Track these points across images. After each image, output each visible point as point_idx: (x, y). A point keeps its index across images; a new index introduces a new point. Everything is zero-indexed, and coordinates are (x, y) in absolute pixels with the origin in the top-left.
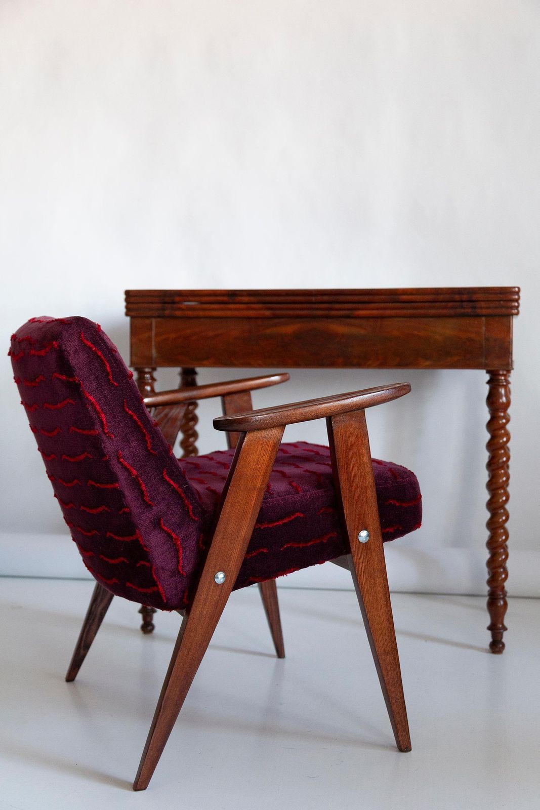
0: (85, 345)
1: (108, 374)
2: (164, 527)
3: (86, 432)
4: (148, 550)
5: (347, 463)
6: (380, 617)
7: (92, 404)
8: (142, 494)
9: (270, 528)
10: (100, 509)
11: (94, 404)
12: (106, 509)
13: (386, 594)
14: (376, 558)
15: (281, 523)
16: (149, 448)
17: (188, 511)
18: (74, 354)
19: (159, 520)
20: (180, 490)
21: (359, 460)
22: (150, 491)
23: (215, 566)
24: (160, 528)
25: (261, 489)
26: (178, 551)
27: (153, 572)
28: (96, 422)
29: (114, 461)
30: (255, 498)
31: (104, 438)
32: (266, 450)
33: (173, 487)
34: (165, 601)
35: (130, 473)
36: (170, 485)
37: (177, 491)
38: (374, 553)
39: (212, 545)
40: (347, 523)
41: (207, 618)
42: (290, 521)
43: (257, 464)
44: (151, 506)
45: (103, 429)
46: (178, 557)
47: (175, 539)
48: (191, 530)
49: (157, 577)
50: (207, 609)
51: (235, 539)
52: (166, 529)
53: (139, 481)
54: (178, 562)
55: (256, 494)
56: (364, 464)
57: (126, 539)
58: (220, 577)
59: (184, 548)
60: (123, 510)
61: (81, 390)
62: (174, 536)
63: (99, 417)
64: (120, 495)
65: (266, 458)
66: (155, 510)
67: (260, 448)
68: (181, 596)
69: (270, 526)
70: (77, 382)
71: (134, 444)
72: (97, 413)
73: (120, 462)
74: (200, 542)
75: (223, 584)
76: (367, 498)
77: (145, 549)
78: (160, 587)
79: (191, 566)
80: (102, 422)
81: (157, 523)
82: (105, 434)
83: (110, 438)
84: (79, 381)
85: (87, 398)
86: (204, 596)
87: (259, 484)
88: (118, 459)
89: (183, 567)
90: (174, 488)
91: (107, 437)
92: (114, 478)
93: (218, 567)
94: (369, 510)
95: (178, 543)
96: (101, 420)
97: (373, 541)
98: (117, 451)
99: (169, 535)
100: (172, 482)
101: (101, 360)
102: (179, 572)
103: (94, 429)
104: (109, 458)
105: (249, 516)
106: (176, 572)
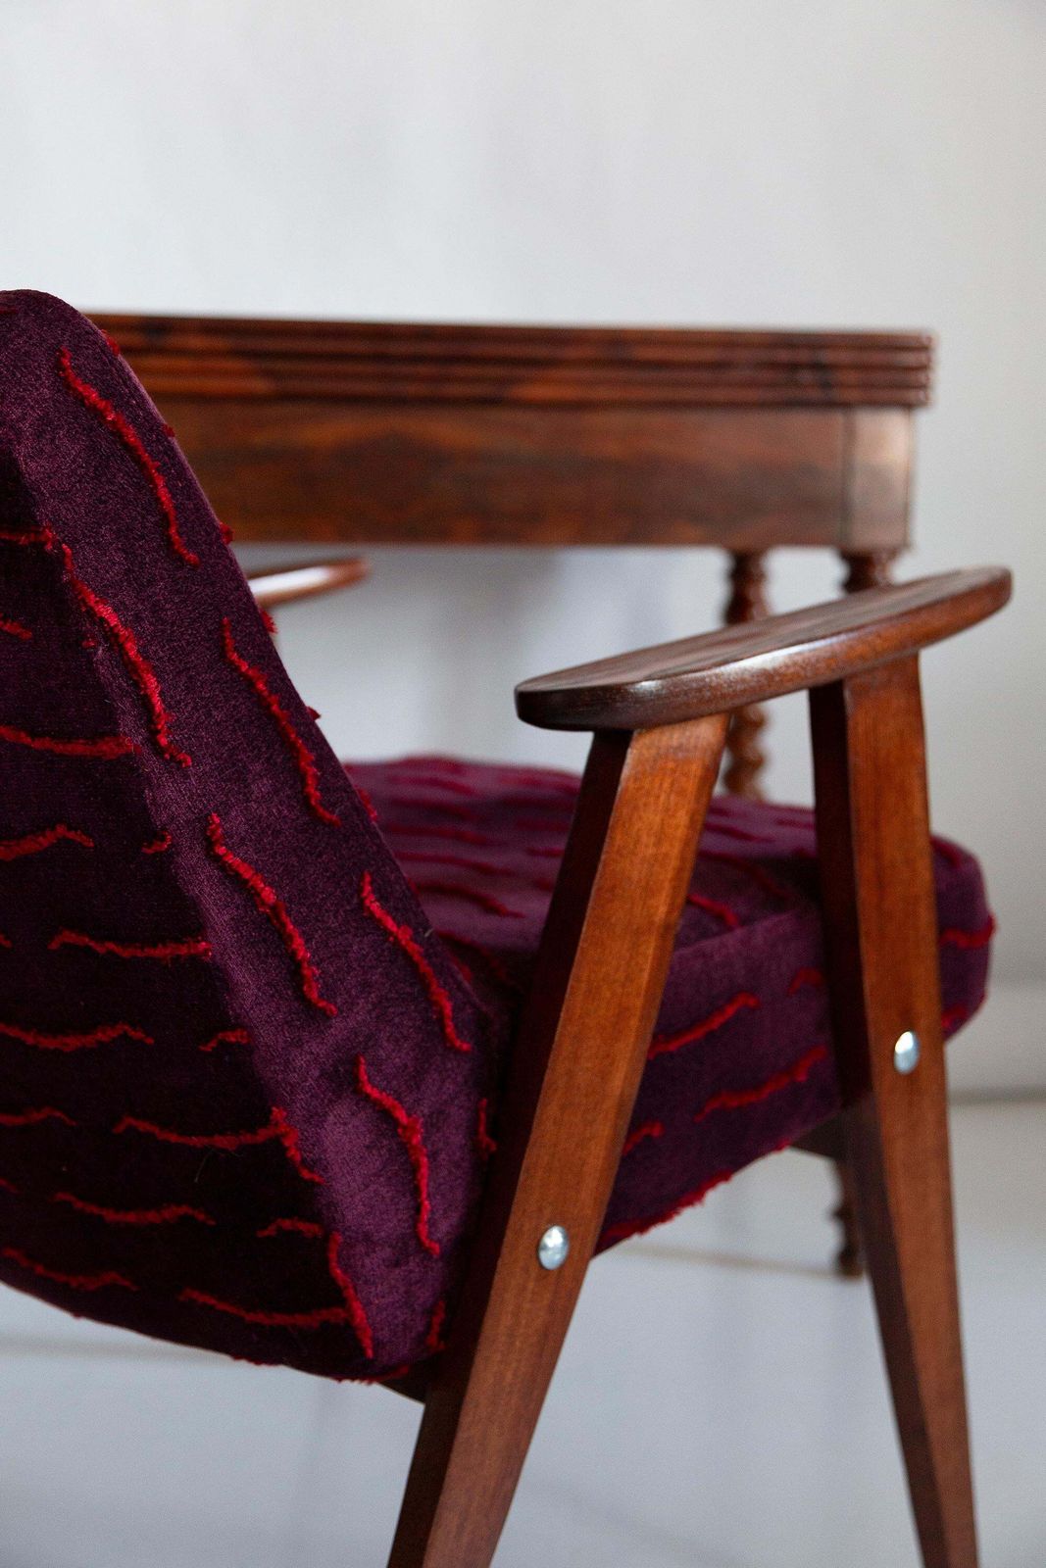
0: (81, 400)
1: (165, 516)
2: (368, 1089)
3: (79, 748)
4: (317, 1180)
7: (111, 638)
8: (294, 971)
10: (105, 1035)
11: (116, 636)
12: (137, 1034)
14: (931, 1115)
16: (314, 802)
17: (441, 1022)
18: (39, 435)
19: (355, 1062)
20: (414, 949)
22: (322, 960)
23: (540, 1210)
24: (356, 1093)
25: (667, 927)
26: (414, 1169)
27: (333, 1256)
28: (125, 705)
29: (191, 857)
31: (152, 766)
32: (682, 793)
33: (396, 938)
34: (370, 1353)
35: (252, 897)
36: (387, 933)
37: (405, 954)
38: (926, 1101)
39: (533, 1137)
41: (515, 1394)
42: (721, 1025)
43: (658, 843)
44: (326, 1016)
45: (153, 734)
46: (416, 1192)
47: (405, 1128)
48: (449, 1087)
49: (345, 1272)
50: (514, 1365)
51: (595, 1108)
52: (375, 1094)
53: (284, 925)
54: (418, 1209)
55: (653, 945)
57: (225, 1142)
58: (554, 1240)
59: (433, 1156)
60: (220, 1035)
61: (65, 578)
62: (401, 1115)
63: (136, 684)
64: (211, 979)
65: (682, 818)
66: (338, 1029)
67: (666, 785)
68: (421, 1329)
70: (49, 547)
71: (261, 787)
72: (129, 669)
73: (217, 859)
74: (482, 1129)
75: (561, 1267)
77: (306, 1174)
78: (356, 1305)
79: (454, 1218)
80: (146, 704)
81: (343, 1079)
82: (159, 751)
83: (174, 765)
84: (57, 544)
85: (91, 613)
86: (508, 1321)
87: (662, 910)
88: (209, 845)
89: (432, 1223)
90: (397, 942)
91: (167, 762)
92: (188, 921)
93: (547, 1212)
94: (922, 969)
95: (414, 1141)
96: (146, 695)
98: (204, 819)
99: (385, 1115)
100: (390, 924)
101: (140, 461)
102: (420, 1243)
103: (116, 735)
104: (170, 847)
105: (634, 1023)
106: (410, 1245)
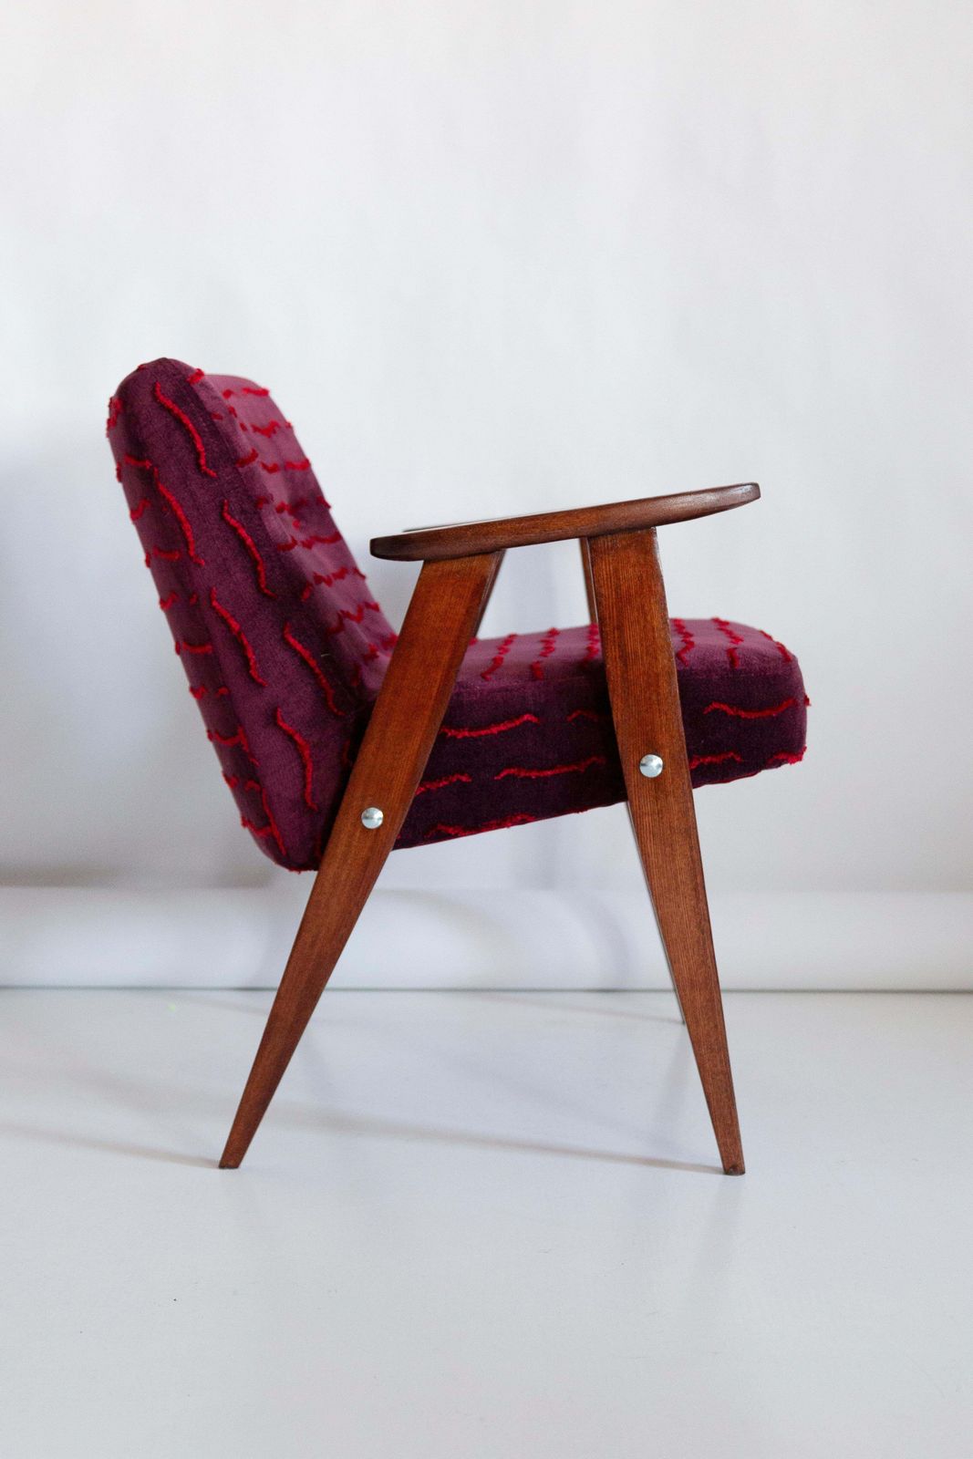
0: (163, 405)
1: (199, 455)
2: (282, 724)
4: (254, 763)
5: (620, 628)
6: (682, 918)
8: (247, 663)
9: (473, 737)
13: (696, 876)
14: (676, 808)
15: (495, 730)
16: (262, 586)
17: (326, 699)
19: (275, 710)
20: (312, 662)
21: (642, 624)
22: (261, 660)
23: (364, 796)
24: (276, 724)
26: (305, 767)
27: (264, 801)
28: (179, 537)
29: (204, 606)
30: (438, 682)
31: (190, 565)
32: (460, 596)
34: (284, 852)
35: (229, 626)
36: (297, 652)
37: (307, 662)
38: (671, 799)
39: (358, 759)
40: (619, 738)
41: (348, 887)
42: (511, 729)
43: (443, 621)
44: (262, 687)
45: (187, 549)
46: (305, 778)
47: (301, 746)
48: (330, 731)
49: (270, 809)
50: (347, 872)
51: (400, 753)
52: (285, 727)
53: (242, 642)
54: (305, 786)
55: (440, 673)
56: (654, 632)
57: (230, 743)
58: (375, 818)
59: (316, 763)
60: (220, 691)
61: (155, 482)
62: (299, 740)
63: (180, 528)
64: (214, 663)
65: (461, 610)
66: (269, 693)
67: (448, 592)
68: (310, 847)
69: (474, 734)
70: (148, 468)
71: (238, 577)
72: (179, 521)
73: (214, 608)
74: (344, 754)
75: (378, 829)
76: (658, 694)
77: (252, 759)
78: (274, 827)
79: (326, 795)
80: (185, 538)
81: (271, 717)
82: (190, 557)
83: (197, 565)
84: (152, 467)
85: (164, 497)
86: (343, 848)
88: (211, 601)
89: (313, 796)
90: (302, 656)
91: (193, 563)
93: (373, 800)
94: (664, 718)
95: (305, 754)
96: (185, 533)
97: (669, 776)
98: (209, 588)
99: (291, 739)
100: (299, 647)
101: (188, 431)
102: (305, 802)
103: (174, 550)
104: (197, 601)
106: (300, 804)
